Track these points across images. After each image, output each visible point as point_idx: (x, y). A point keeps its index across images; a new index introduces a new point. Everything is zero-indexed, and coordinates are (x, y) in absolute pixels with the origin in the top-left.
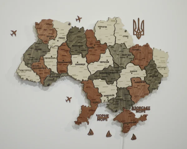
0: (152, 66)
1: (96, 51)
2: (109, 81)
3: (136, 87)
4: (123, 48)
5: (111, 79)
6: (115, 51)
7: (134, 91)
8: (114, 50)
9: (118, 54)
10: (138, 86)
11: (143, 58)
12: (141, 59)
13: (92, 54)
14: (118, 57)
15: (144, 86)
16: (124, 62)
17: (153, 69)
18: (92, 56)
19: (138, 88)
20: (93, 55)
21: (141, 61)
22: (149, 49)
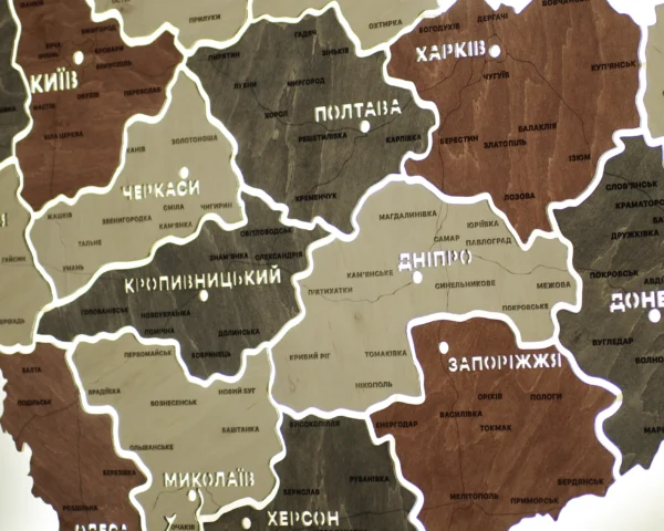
0: (634, 195)
1: (92, 102)
2: (202, 355)
3: (461, 407)
4: (326, 53)
5: (222, 334)
6: (251, 85)
7: (451, 447)
8: (242, 80)
9: (276, 108)
10: (482, 397)
11: (526, 122)
12: (512, 135)
13: (60, 130)
14: (276, 134)
15: (546, 405)
16: (338, 172)
17: (650, 226)
18: (59, 143)
19: (487, 420)
20: (64, 136)
21: (513, 151)
22: (601, 24)
